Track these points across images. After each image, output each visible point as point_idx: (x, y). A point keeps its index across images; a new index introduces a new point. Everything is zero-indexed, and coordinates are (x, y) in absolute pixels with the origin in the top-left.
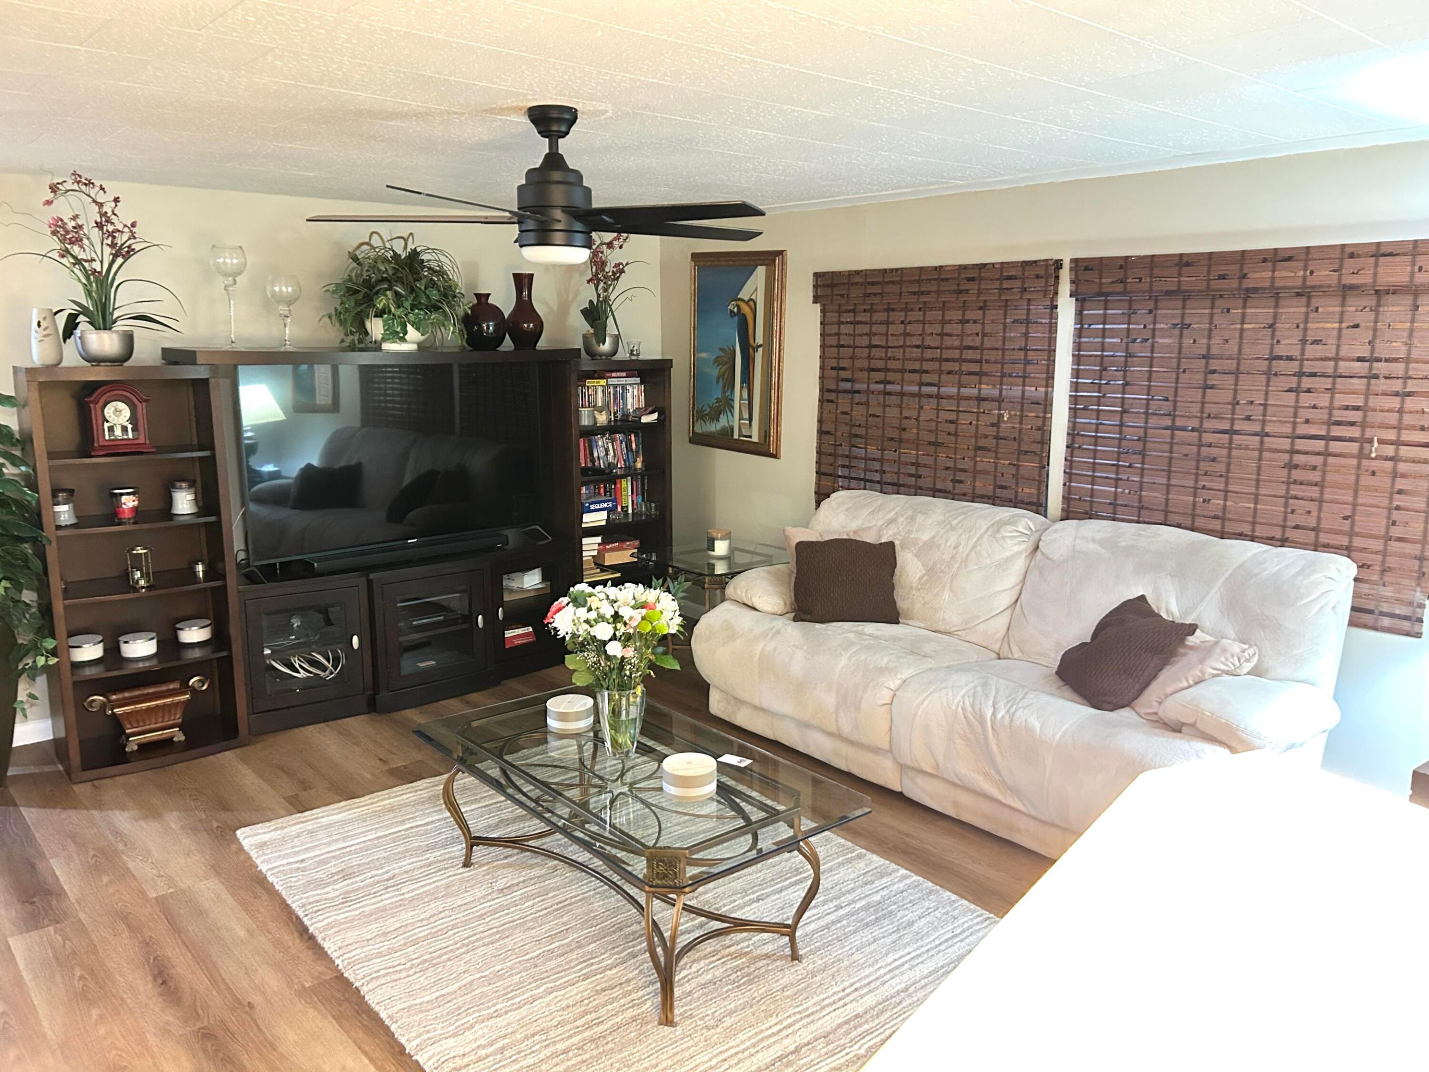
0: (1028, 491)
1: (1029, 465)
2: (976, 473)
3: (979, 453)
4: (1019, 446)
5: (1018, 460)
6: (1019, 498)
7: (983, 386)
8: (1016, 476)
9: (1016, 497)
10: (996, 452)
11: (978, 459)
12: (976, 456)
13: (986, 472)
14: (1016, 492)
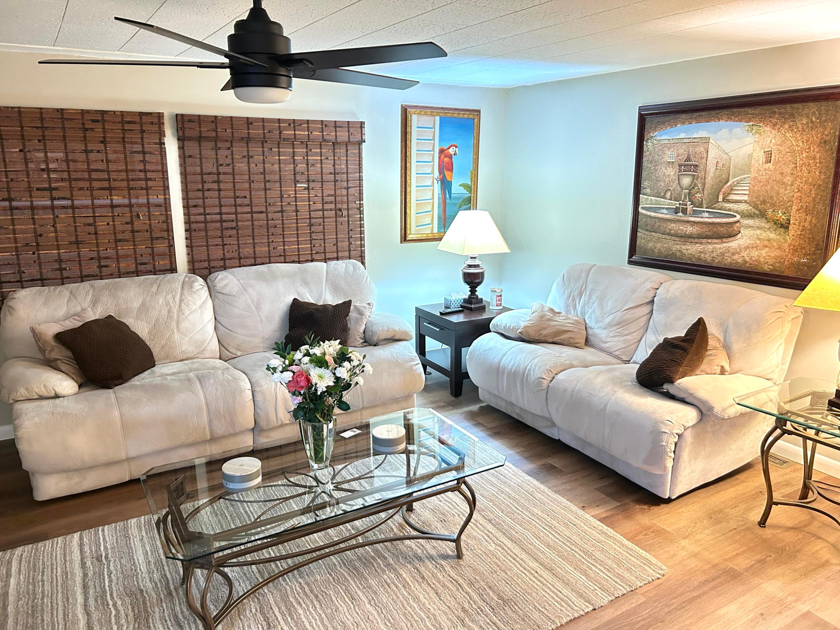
0: (163, 263)
1: (161, 247)
2: (118, 258)
3: (119, 244)
4: (151, 235)
5: (152, 244)
6: (157, 269)
7: (114, 197)
8: (152, 255)
9: (154, 268)
10: (134, 241)
11: (119, 248)
12: (117, 246)
13: (126, 256)
14: (154, 265)
